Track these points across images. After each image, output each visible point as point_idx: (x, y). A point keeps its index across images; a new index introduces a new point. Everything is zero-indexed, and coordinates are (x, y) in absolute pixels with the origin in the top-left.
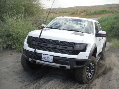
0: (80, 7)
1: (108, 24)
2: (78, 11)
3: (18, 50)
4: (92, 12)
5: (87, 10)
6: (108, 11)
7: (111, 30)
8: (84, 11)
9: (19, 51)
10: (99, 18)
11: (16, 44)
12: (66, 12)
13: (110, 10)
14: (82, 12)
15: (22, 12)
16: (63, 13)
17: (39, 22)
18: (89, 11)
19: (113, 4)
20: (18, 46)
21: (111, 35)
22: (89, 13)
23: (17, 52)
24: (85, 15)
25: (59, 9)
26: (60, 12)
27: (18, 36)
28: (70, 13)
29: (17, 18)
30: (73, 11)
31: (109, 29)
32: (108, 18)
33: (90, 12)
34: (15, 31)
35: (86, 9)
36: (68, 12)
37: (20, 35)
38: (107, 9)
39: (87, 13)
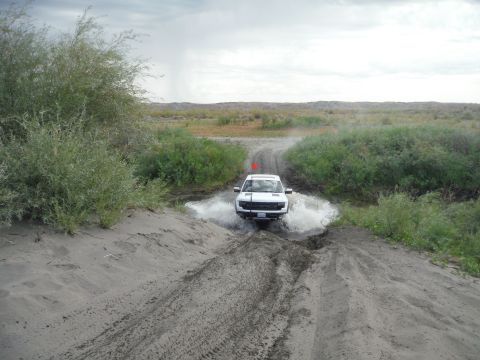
0: (246, 105)
1: (324, 156)
2: (241, 116)
3: (61, 228)
4: (279, 120)
5: (265, 115)
6: (324, 121)
7: (332, 176)
8: (257, 117)
9: (62, 232)
10: (300, 139)
11: (57, 208)
12: (204, 118)
13: (329, 117)
14: (251, 120)
15: (81, 111)
16: (195, 119)
17: (130, 143)
18: (270, 117)
19: (336, 103)
20: (63, 214)
21: (332, 189)
22: (271, 122)
23: (57, 232)
24: (259, 129)
25: (186, 105)
26: (189, 115)
27: (64, 184)
28: (216, 119)
29: (64, 129)
30: (226, 115)
31: (325, 172)
32: (322, 141)
33: (274, 121)
34: (56, 167)
35: (261, 111)
36: (211, 118)
37: (69, 181)
38: (321, 115)
39: (265, 121)
